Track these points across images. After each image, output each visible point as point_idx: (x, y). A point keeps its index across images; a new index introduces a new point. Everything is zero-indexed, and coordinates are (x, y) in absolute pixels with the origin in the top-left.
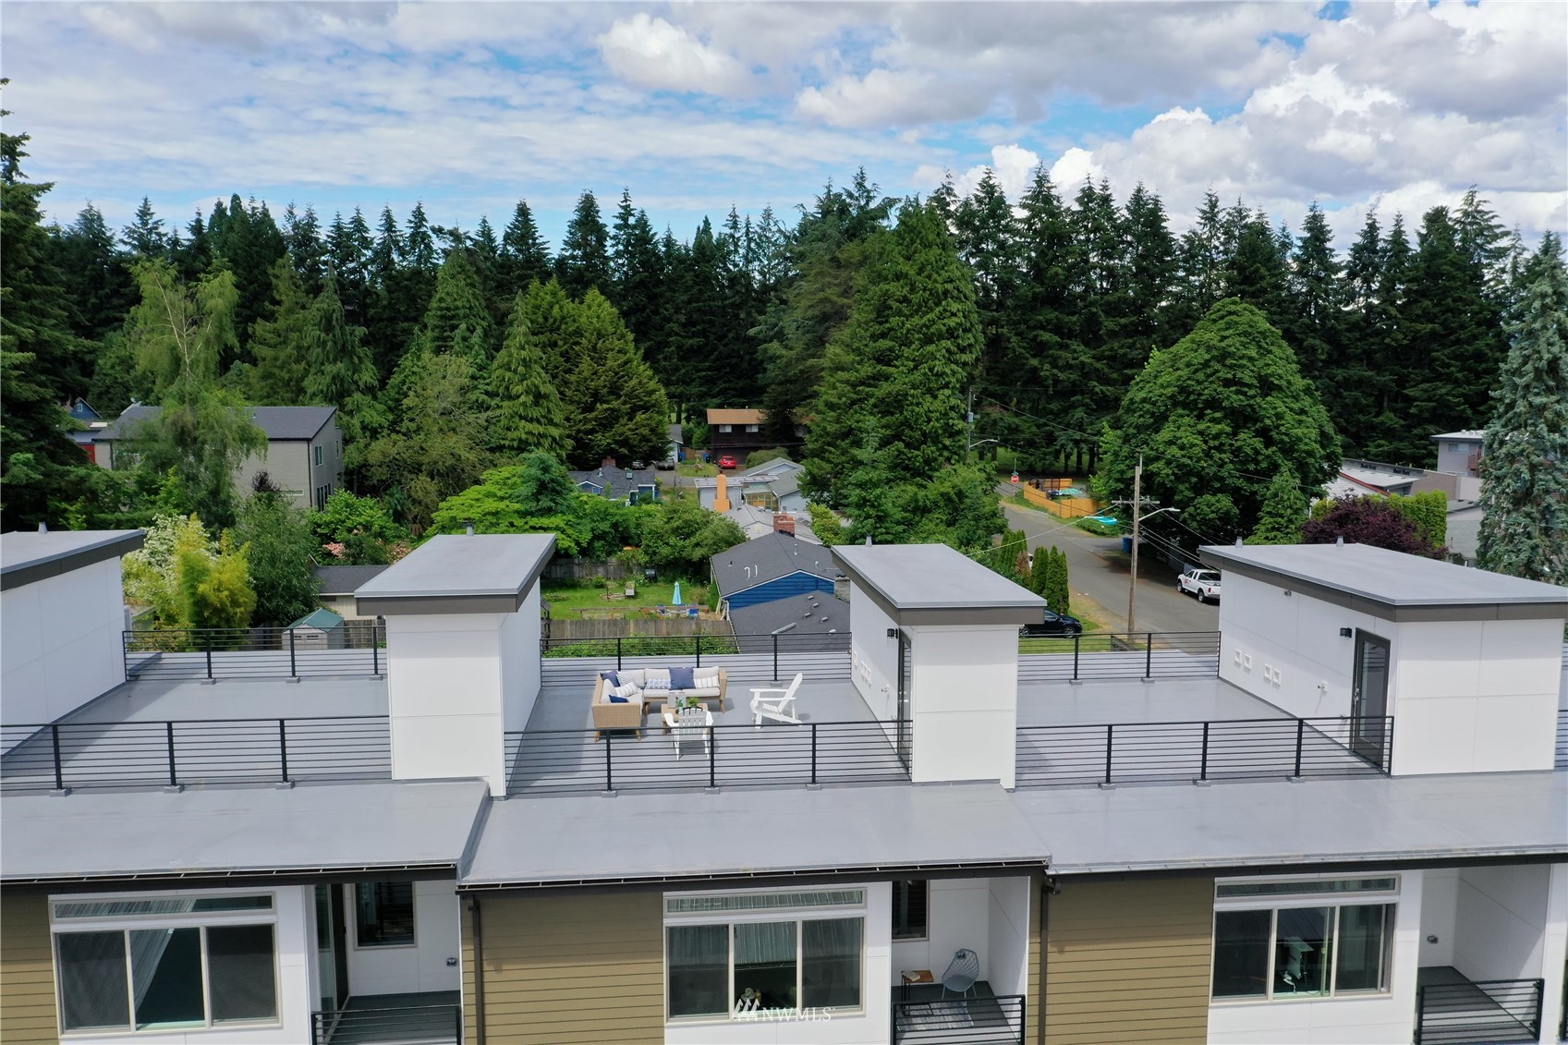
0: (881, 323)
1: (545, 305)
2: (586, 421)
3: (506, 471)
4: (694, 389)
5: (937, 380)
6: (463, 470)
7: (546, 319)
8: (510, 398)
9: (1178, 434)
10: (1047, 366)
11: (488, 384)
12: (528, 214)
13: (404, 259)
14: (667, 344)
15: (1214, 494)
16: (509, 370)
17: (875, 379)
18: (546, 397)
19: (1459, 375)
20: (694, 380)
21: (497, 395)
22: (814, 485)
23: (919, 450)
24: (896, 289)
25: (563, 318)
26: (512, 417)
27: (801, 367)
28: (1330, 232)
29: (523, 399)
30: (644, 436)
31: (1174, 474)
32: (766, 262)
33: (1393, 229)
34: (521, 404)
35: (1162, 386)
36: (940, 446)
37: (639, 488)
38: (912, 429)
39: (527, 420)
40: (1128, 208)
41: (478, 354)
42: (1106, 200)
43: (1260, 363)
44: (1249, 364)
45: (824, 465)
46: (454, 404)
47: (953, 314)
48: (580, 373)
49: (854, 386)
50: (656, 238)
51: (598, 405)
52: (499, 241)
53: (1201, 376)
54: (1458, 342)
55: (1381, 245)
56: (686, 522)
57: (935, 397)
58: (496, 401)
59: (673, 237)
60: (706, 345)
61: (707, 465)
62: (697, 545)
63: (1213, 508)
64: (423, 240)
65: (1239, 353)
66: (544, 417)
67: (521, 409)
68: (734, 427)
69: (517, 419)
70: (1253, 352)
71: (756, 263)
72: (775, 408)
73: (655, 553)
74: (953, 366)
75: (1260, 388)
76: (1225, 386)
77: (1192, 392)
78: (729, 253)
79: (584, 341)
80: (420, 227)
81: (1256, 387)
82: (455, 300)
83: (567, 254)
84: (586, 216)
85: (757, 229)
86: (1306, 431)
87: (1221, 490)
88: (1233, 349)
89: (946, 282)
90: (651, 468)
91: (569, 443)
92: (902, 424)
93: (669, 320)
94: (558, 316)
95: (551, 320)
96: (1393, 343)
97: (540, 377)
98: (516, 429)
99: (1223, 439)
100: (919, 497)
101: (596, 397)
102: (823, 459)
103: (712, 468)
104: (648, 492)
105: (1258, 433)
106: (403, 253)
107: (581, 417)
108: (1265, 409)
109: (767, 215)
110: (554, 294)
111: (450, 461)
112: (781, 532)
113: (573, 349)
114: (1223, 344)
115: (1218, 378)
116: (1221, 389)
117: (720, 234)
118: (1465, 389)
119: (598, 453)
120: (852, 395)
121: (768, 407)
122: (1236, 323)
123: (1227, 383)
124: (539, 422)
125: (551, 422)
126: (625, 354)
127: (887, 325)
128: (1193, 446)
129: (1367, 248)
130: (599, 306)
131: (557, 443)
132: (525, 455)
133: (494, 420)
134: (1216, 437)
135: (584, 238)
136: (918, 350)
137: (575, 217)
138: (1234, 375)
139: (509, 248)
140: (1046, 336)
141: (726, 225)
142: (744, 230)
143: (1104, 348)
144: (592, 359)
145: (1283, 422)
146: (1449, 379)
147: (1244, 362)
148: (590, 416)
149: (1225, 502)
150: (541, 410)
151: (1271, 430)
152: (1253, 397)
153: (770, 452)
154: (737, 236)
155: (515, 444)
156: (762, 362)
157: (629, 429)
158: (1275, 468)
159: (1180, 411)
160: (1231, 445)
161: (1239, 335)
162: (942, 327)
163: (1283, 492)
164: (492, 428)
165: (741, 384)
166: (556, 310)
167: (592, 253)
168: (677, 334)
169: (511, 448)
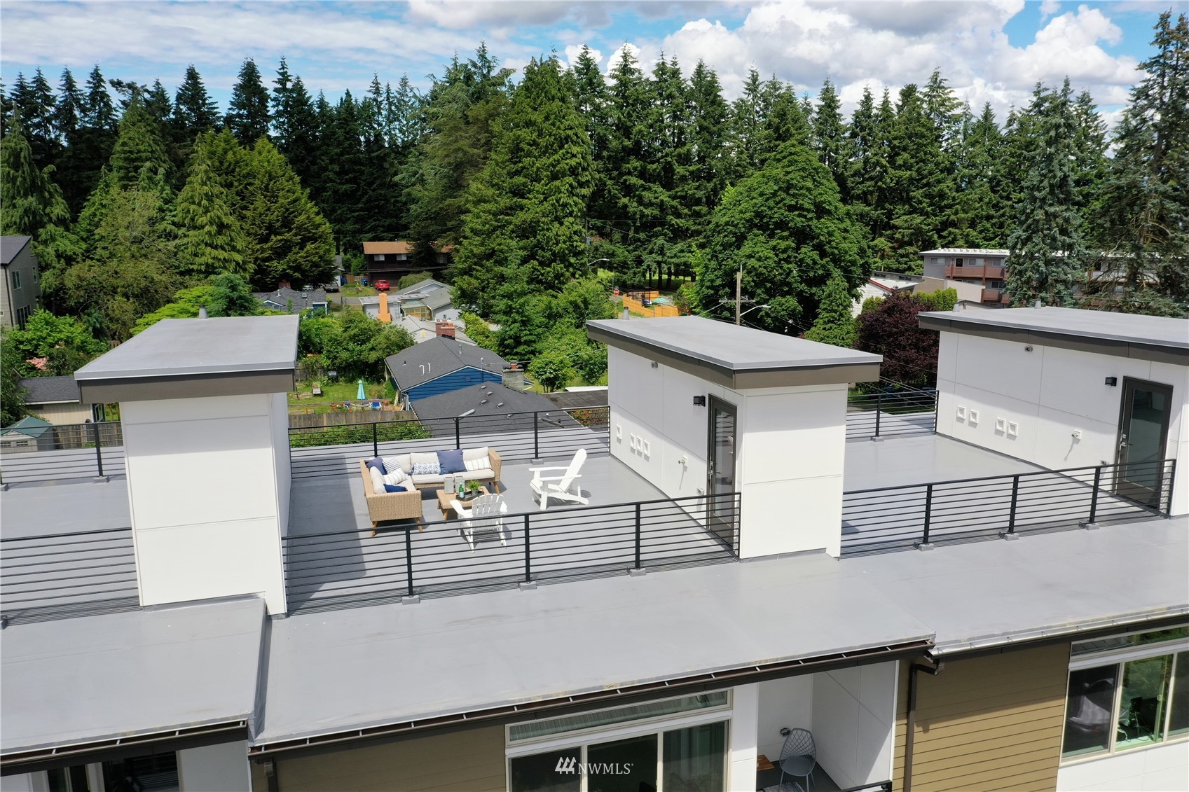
0: (515, 163)
1: (220, 150)
2: (263, 251)
3: (196, 291)
4: (349, 227)
5: (563, 210)
6: (156, 291)
7: (221, 163)
8: (195, 228)
9: (756, 249)
10: (635, 204)
11: (174, 216)
12: (197, 78)
13: (86, 115)
14: (324, 189)
15: (783, 296)
16: (194, 203)
17: (511, 210)
18: (228, 227)
19: (929, 209)
20: (349, 219)
21: (184, 226)
22: (466, 298)
23: (550, 267)
24: (527, 134)
25: (237, 162)
26: (199, 244)
27: (441, 206)
28: (839, 101)
29: (207, 228)
30: (314, 263)
31: (753, 281)
32: (405, 122)
33: (882, 99)
34: (206, 233)
35: (741, 212)
36: (567, 263)
37: (314, 305)
38: (543, 249)
39: (212, 248)
40: (692, 80)
41: (162, 190)
42: (675, 73)
43: (815, 193)
44: (807, 193)
45: (473, 281)
46: (144, 233)
47: (574, 156)
48: (255, 209)
49: (495, 215)
50: (311, 100)
51: (273, 237)
52: (172, 100)
53: (771, 203)
54: (928, 184)
55: (874, 111)
56: (361, 330)
57: (561, 224)
58: (183, 230)
59: (326, 100)
60: (357, 190)
61: (365, 288)
62: (373, 349)
63: (784, 307)
64: (102, 99)
65: (800, 185)
66: (228, 244)
67: (207, 238)
68: (386, 255)
69: (203, 246)
70: (810, 185)
71: (397, 123)
72: (419, 239)
73: (335, 357)
74: (575, 198)
75: (816, 213)
76: (789, 211)
77: (765, 216)
78: (374, 114)
79: (257, 182)
80: (98, 87)
81: (813, 211)
82: (137, 145)
83: (234, 113)
84: (250, 80)
85: (396, 94)
86: (850, 245)
87: (788, 293)
88: (795, 181)
89: (568, 129)
90: (320, 290)
91: (251, 267)
92: (535, 246)
93: (325, 169)
94: (232, 160)
95: (226, 164)
96: (884, 186)
97: (222, 209)
98: (203, 254)
99: (790, 253)
100: (553, 305)
101: (271, 230)
102: (471, 276)
103: (369, 290)
104: (321, 308)
105: (816, 247)
106: (83, 110)
107: (258, 246)
108: (819, 228)
109: (404, 82)
110: (227, 141)
111: (143, 283)
112: (444, 336)
113: (247, 189)
114: (788, 178)
115: (784, 205)
116: (787, 213)
117: (365, 98)
118: (932, 220)
119: (274, 277)
120: (493, 223)
121: (414, 239)
122: (796, 161)
123: (791, 208)
124: (223, 249)
125: (234, 249)
126: (294, 193)
127: (520, 165)
128: (767, 258)
129: (864, 114)
130: (269, 152)
131: (240, 267)
132: (212, 277)
133: (182, 248)
134: (784, 251)
135: (248, 99)
136: (546, 185)
137: (239, 81)
138: (797, 202)
139: (182, 107)
140: (633, 180)
141: (370, 91)
142: (385, 95)
143: (677, 189)
144: (265, 197)
145: (833, 238)
146: (922, 212)
147: (804, 192)
148: (266, 246)
149: (792, 302)
150: (225, 238)
151: (825, 245)
152: (811, 219)
153: (418, 276)
154: (379, 99)
155: (203, 268)
156: (405, 203)
157: (301, 257)
158: (828, 275)
159: (756, 231)
160: (796, 257)
161: (799, 170)
162: (565, 166)
163: (835, 293)
164: (180, 254)
165: (388, 222)
166: (230, 155)
167: (256, 112)
168: (332, 181)
169: (200, 272)
